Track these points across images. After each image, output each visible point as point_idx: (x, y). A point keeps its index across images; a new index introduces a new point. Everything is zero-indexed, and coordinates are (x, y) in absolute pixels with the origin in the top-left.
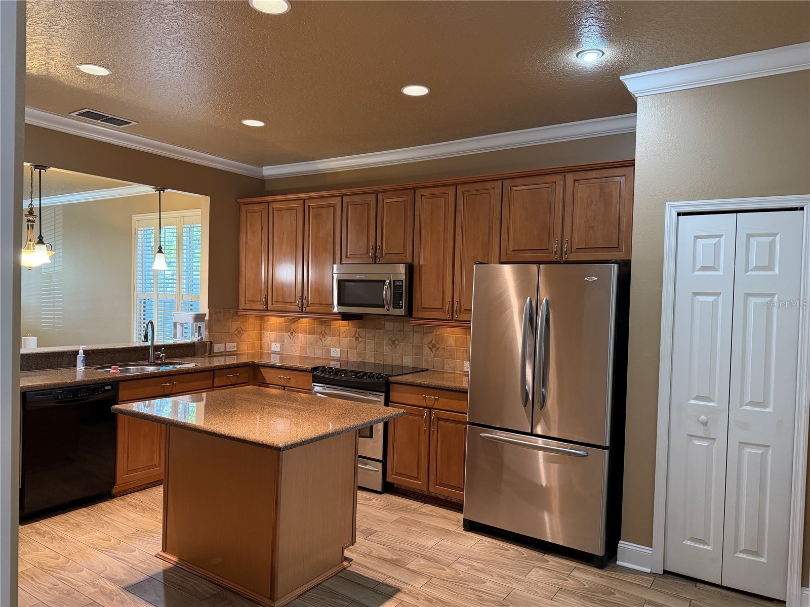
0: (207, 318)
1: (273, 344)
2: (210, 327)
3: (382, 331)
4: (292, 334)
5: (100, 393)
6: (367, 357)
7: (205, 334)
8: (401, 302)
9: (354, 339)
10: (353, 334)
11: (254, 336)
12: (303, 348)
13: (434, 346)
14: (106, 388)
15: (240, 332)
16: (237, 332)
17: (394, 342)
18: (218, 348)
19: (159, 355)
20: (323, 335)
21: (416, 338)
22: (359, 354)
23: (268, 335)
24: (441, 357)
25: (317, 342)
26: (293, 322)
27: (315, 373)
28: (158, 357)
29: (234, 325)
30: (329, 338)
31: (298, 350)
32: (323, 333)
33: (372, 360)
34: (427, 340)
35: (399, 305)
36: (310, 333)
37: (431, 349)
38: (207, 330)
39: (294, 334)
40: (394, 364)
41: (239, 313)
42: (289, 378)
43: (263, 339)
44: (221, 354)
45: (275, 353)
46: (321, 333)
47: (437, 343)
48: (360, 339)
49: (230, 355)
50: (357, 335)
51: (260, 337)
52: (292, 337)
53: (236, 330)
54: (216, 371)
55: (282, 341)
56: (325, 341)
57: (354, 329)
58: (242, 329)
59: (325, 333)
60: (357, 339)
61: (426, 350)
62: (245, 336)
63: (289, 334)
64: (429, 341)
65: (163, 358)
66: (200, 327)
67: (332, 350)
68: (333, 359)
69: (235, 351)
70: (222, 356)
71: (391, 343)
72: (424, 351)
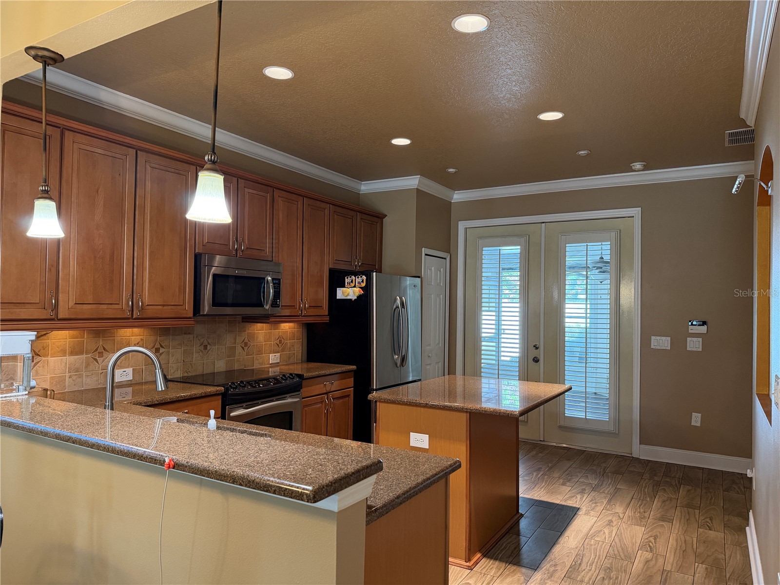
3: (191, 336)
6: (171, 371)
8: (278, 301)
10: (152, 344)
13: (246, 344)
17: (205, 347)
20: (102, 352)
21: (231, 339)
24: (251, 355)
25: (87, 366)
32: (100, 350)
33: (178, 374)
34: (239, 340)
35: (277, 304)
36: (72, 353)
37: (243, 348)
40: (206, 372)
46: (96, 350)
47: (249, 341)
48: (162, 350)
50: (158, 345)
56: (103, 361)
57: (152, 338)
59: (104, 349)
60: (158, 350)
61: (239, 350)
67: (119, 371)
71: (202, 348)
72: (237, 352)
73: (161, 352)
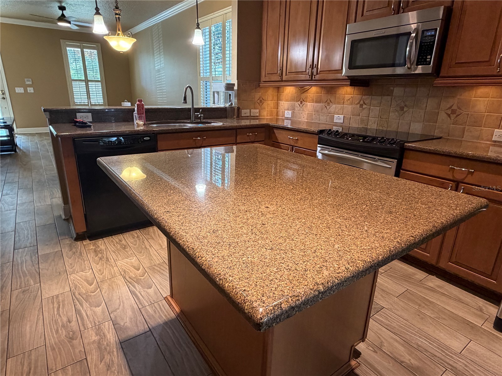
0: (236, 88)
1: (286, 112)
2: (238, 96)
3: (389, 98)
4: (301, 102)
5: (140, 142)
6: (370, 123)
7: (234, 101)
8: (429, 57)
9: (358, 106)
10: (358, 101)
11: (272, 105)
12: (310, 115)
13: (454, 112)
14: (145, 139)
15: (261, 101)
16: (259, 101)
17: (402, 109)
18: (245, 112)
19: (198, 115)
20: (328, 103)
21: (431, 103)
22: (362, 121)
23: (283, 104)
24: (461, 125)
25: (322, 109)
26: (303, 93)
27: (321, 135)
28: (197, 117)
29: (258, 95)
30: (334, 106)
31: (306, 116)
32: (329, 101)
33: (375, 127)
34: (445, 105)
35: (426, 61)
36: (317, 102)
37: (449, 115)
38: (236, 98)
39: (303, 103)
40: (399, 130)
41: (261, 85)
42: (297, 139)
43: (279, 108)
44: (247, 118)
45: (287, 119)
46: (327, 101)
47: (459, 108)
48: (364, 106)
49: (254, 119)
50: (362, 102)
51: (277, 106)
52: (301, 105)
53: (258, 99)
54: (238, 131)
55: (293, 109)
56: (329, 108)
57: (359, 97)
58: (263, 99)
59: (330, 101)
60: (361, 106)
61: (442, 116)
62: (265, 105)
63: (299, 103)
64: (448, 106)
65: (202, 118)
66: (230, 95)
67: (336, 116)
68: (336, 124)
69: (257, 116)
70: (247, 119)
71: (399, 109)
72: (439, 118)
73: (364, 107)
